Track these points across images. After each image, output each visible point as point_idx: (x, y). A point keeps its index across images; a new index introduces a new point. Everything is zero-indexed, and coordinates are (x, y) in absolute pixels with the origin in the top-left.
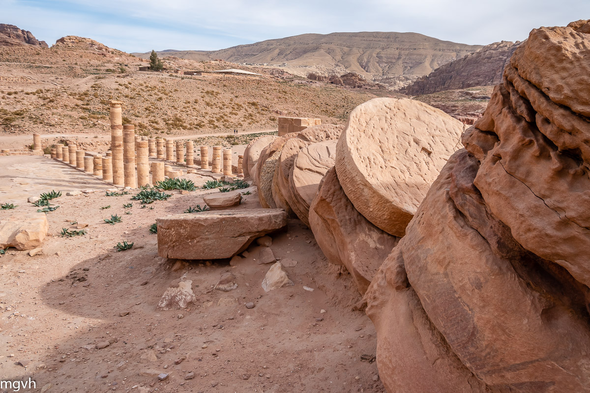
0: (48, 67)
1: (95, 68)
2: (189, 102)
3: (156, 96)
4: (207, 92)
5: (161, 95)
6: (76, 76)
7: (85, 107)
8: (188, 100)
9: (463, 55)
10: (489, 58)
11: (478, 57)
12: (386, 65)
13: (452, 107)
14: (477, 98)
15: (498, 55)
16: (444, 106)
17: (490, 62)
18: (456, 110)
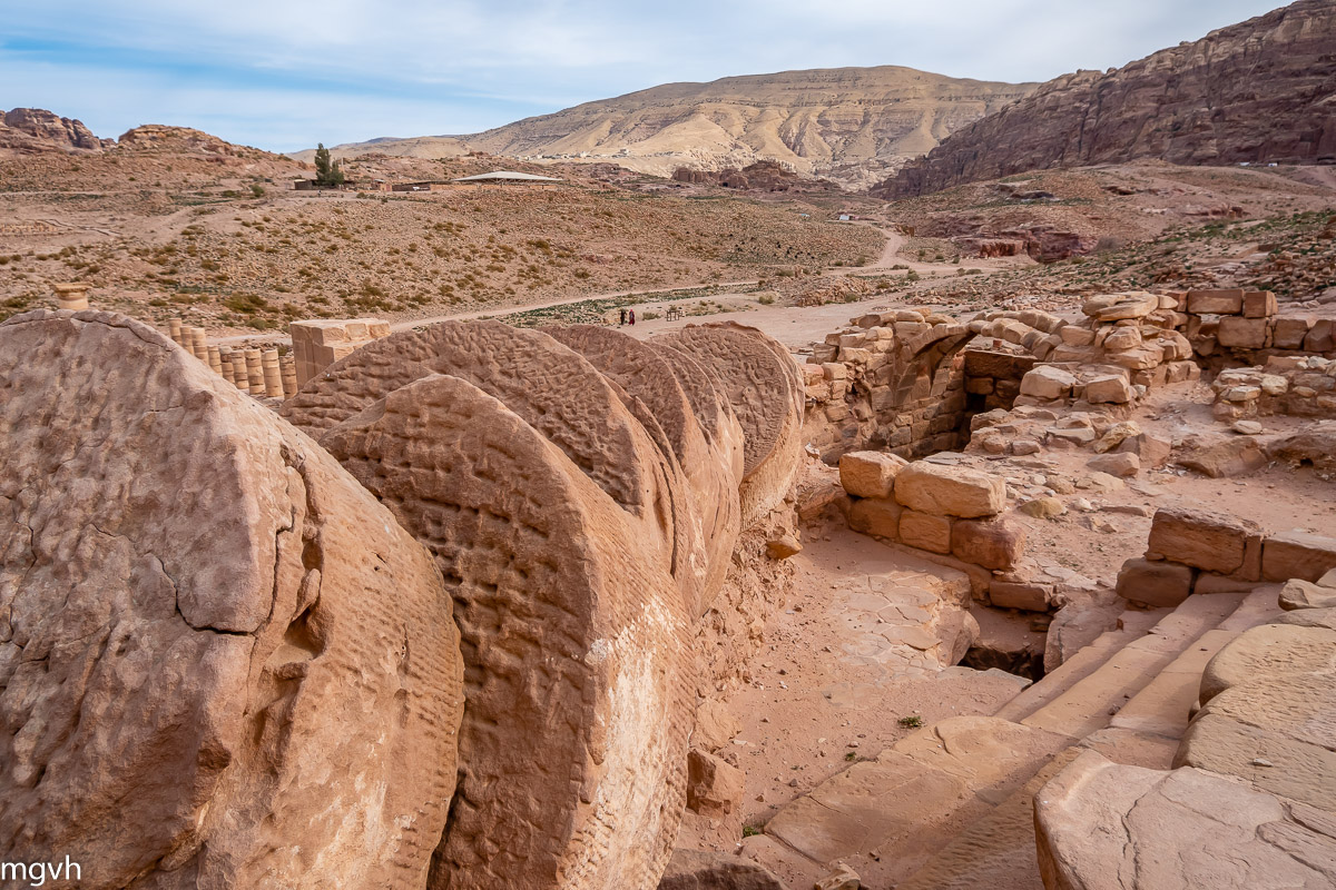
0: (96, 197)
1: (199, 190)
2: (397, 252)
3: (324, 243)
4: (438, 227)
5: (334, 240)
6: (155, 211)
7: (166, 277)
8: (396, 247)
9: (998, 105)
10: (1053, 109)
11: (1028, 109)
12: (838, 138)
13: (970, 219)
14: (1023, 197)
15: (1071, 100)
16: (953, 219)
17: (1055, 118)
18: (979, 226)
